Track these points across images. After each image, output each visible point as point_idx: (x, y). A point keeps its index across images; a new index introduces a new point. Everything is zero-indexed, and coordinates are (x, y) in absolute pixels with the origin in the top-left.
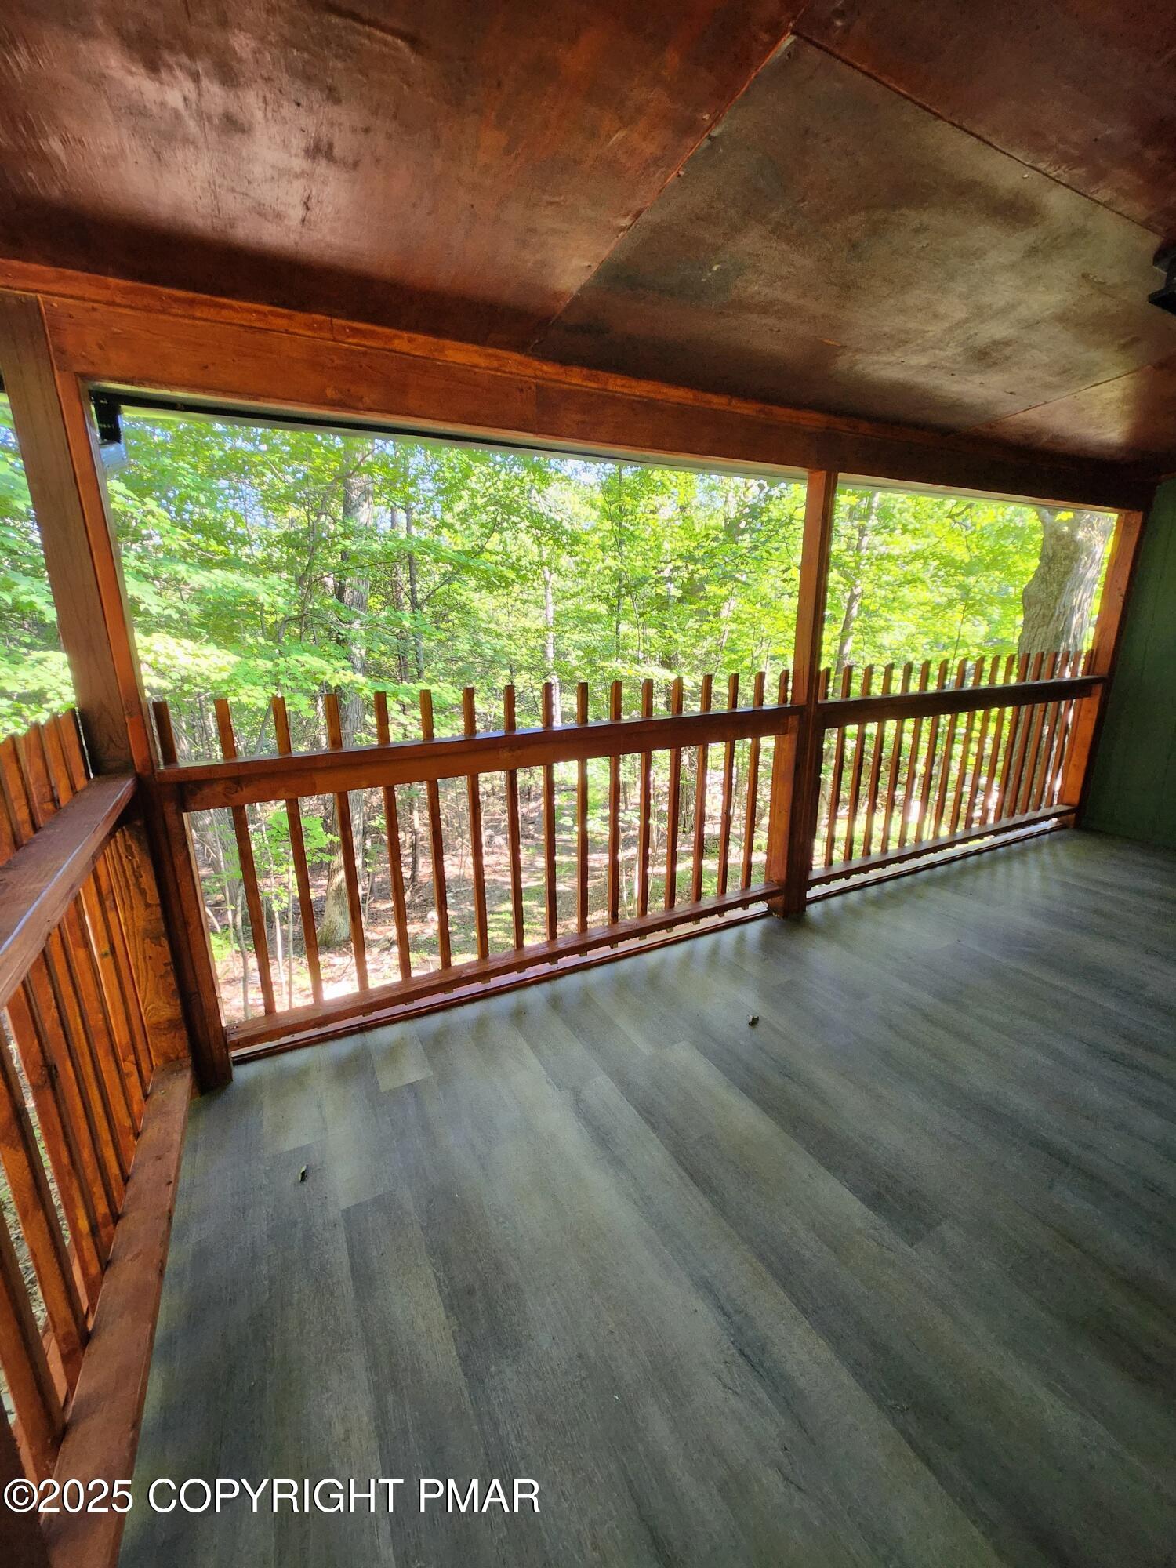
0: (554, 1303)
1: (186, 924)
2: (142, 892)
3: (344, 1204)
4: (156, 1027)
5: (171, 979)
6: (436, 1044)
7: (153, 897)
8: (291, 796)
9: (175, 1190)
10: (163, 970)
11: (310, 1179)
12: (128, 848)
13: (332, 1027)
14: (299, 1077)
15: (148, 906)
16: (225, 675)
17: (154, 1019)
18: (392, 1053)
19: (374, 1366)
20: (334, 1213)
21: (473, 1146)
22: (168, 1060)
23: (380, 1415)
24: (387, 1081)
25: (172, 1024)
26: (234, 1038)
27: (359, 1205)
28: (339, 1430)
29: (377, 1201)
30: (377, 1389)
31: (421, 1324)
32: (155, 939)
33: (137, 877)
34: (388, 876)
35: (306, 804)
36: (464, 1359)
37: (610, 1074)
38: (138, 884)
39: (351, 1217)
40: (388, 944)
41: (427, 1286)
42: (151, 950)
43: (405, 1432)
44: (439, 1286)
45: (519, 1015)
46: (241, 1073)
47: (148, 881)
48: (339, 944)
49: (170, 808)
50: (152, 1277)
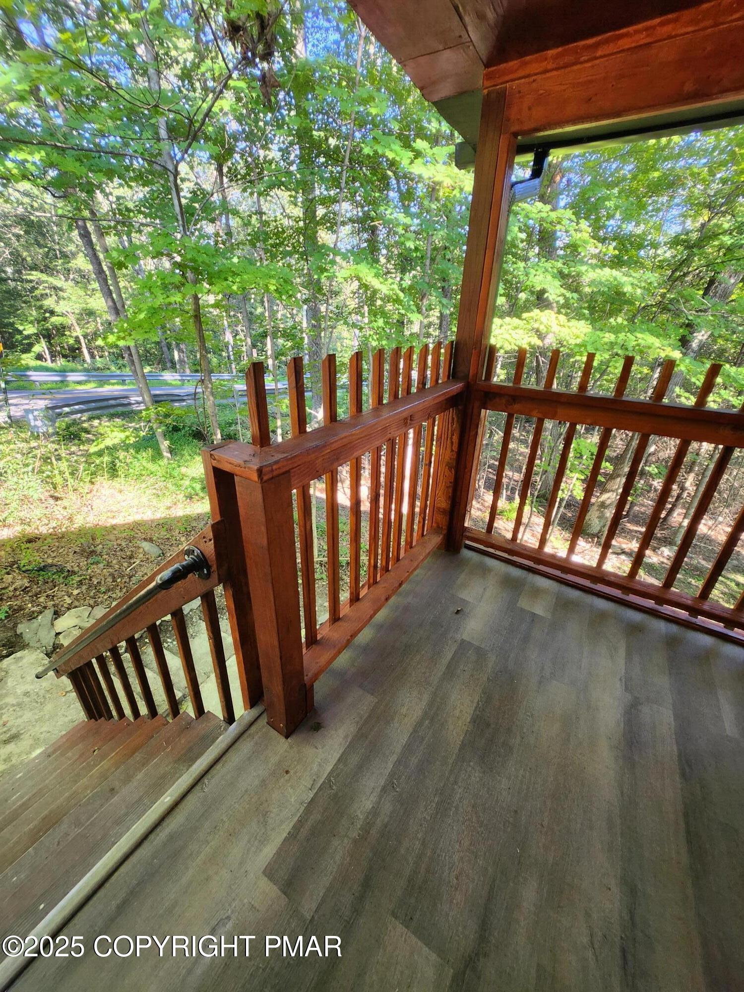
0: (523, 776)
1: (465, 468)
2: (452, 443)
3: (465, 637)
4: (439, 509)
5: (450, 490)
6: (563, 606)
7: (455, 447)
8: (540, 416)
9: (409, 576)
10: (449, 484)
11: (458, 616)
12: (453, 419)
13: (515, 558)
14: (485, 571)
15: (452, 451)
16: (578, 341)
17: (439, 505)
18: (536, 592)
19: (431, 704)
20: (458, 637)
21: (543, 668)
22: (438, 527)
23: (420, 724)
24: (524, 603)
25: (444, 512)
26: (468, 534)
27: (469, 643)
28: (404, 710)
29: (478, 649)
30: (425, 714)
31: (457, 713)
32: (450, 469)
33: (453, 435)
34: (649, 511)
35: (549, 424)
36: (463, 746)
37: (676, 717)
38: (451, 438)
39: (464, 645)
40: (620, 551)
41: (472, 702)
42: (447, 473)
43: (423, 739)
44: (476, 708)
45: (634, 630)
46: (466, 553)
47: (455, 439)
48: (588, 535)
49: (477, 404)
50: (383, 598)
